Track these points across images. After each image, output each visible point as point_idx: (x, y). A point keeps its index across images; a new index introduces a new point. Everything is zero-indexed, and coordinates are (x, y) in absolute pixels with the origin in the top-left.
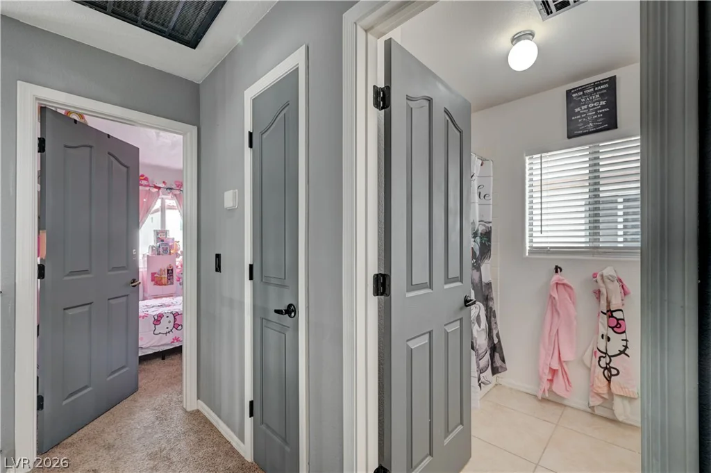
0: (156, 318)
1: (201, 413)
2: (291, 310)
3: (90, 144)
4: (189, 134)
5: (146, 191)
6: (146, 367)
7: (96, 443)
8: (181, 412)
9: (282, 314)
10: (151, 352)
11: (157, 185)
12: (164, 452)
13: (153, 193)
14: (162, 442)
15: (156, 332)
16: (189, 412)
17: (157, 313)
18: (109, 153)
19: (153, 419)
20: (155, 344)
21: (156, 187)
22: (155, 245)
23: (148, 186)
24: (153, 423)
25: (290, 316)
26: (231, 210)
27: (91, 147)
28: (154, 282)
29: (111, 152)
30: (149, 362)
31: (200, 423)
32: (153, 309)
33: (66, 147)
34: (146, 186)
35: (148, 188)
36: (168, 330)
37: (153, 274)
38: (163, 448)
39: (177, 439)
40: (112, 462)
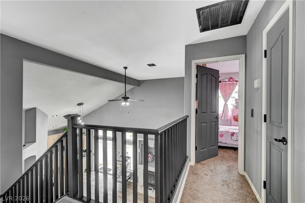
0: (232, 133)
1: (245, 177)
2: (284, 140)
3: (207, 73)
4: (241, 58)
5: (232, 83)
6: (228, 151)
7: (208, 167)
8: (237, 173)
9: (277, 141)
10: (230, 146)
11: (236, 80)
12: (227, 182)
13: (235, 84)
14: (228, 179)
15: (232, 139)
16: (240, 174)
17: (233, 131)
18: (211, 75)
19: (226, 170)
20: (231, 144)
21: (236, 81)
22: (235, 105)
23: (233, 81)
24: (226, 171)
25: (284, 144)
26: (257, 89)
27: (207, 74)
28: (234, 120)
29: (212, 74)
30: (229, 150)
31: (244, 181)
32: (232, 130)
33: (202, 75)
34: (232, 81)
35: (232, 82)
36: (237, 140)
37: (234, 116)
38: (227, 181)
39: (233, 181)
40: (212, 175)
